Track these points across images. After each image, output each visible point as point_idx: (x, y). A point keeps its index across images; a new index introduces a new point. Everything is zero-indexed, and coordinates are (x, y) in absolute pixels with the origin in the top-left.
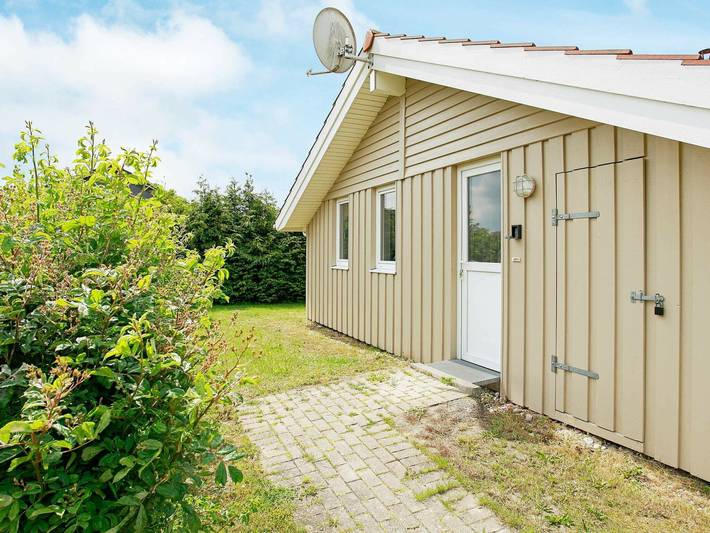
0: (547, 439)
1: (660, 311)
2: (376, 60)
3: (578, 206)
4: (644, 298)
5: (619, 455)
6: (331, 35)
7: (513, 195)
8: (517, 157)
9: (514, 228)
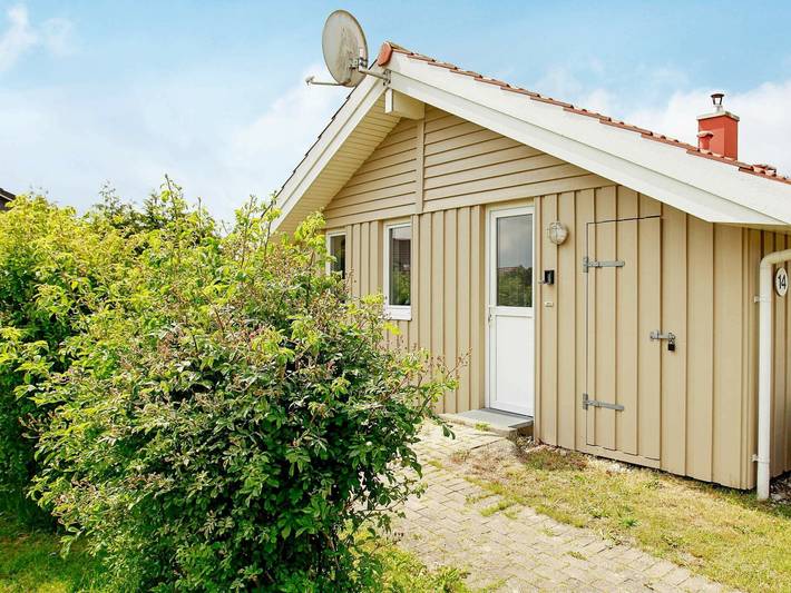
0: (582, 467)
1: (672, 348)
2: (393, 77)
3: (606, 256)
4: (660, 337)
5: (642, 473)
6: (342, 43)
7: (546, 241)
8: (550, 203)
9: (547, 273)
